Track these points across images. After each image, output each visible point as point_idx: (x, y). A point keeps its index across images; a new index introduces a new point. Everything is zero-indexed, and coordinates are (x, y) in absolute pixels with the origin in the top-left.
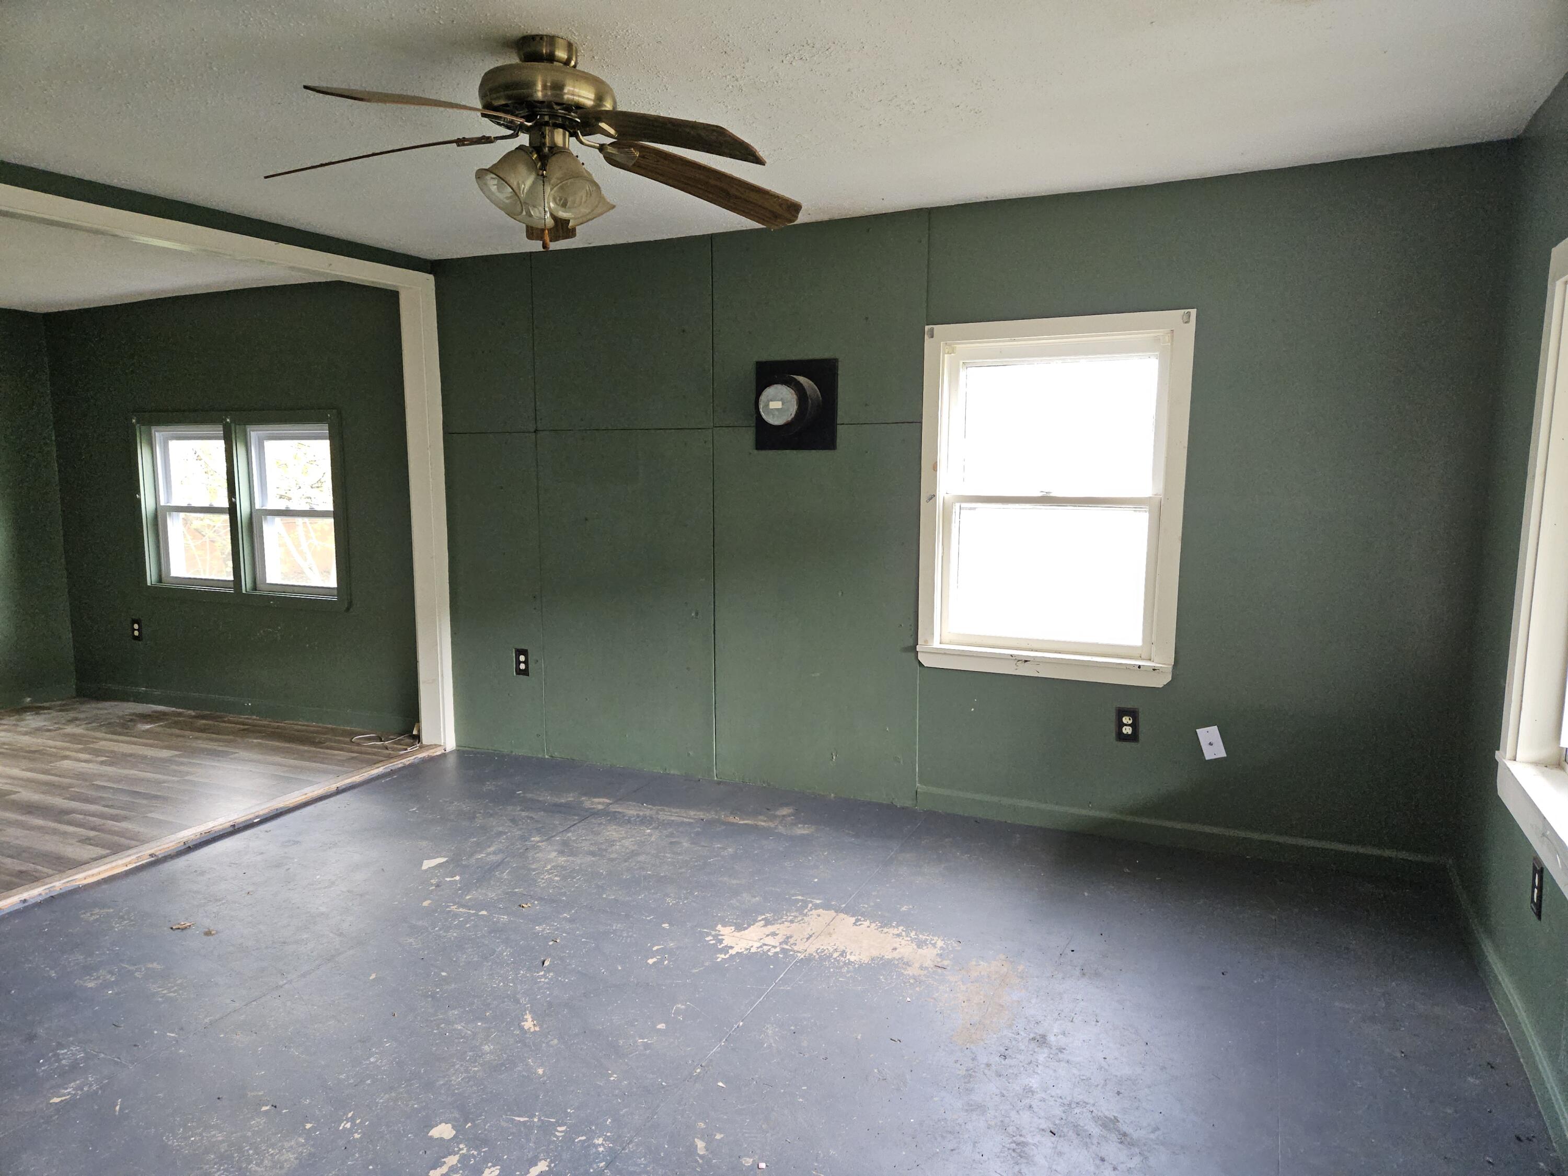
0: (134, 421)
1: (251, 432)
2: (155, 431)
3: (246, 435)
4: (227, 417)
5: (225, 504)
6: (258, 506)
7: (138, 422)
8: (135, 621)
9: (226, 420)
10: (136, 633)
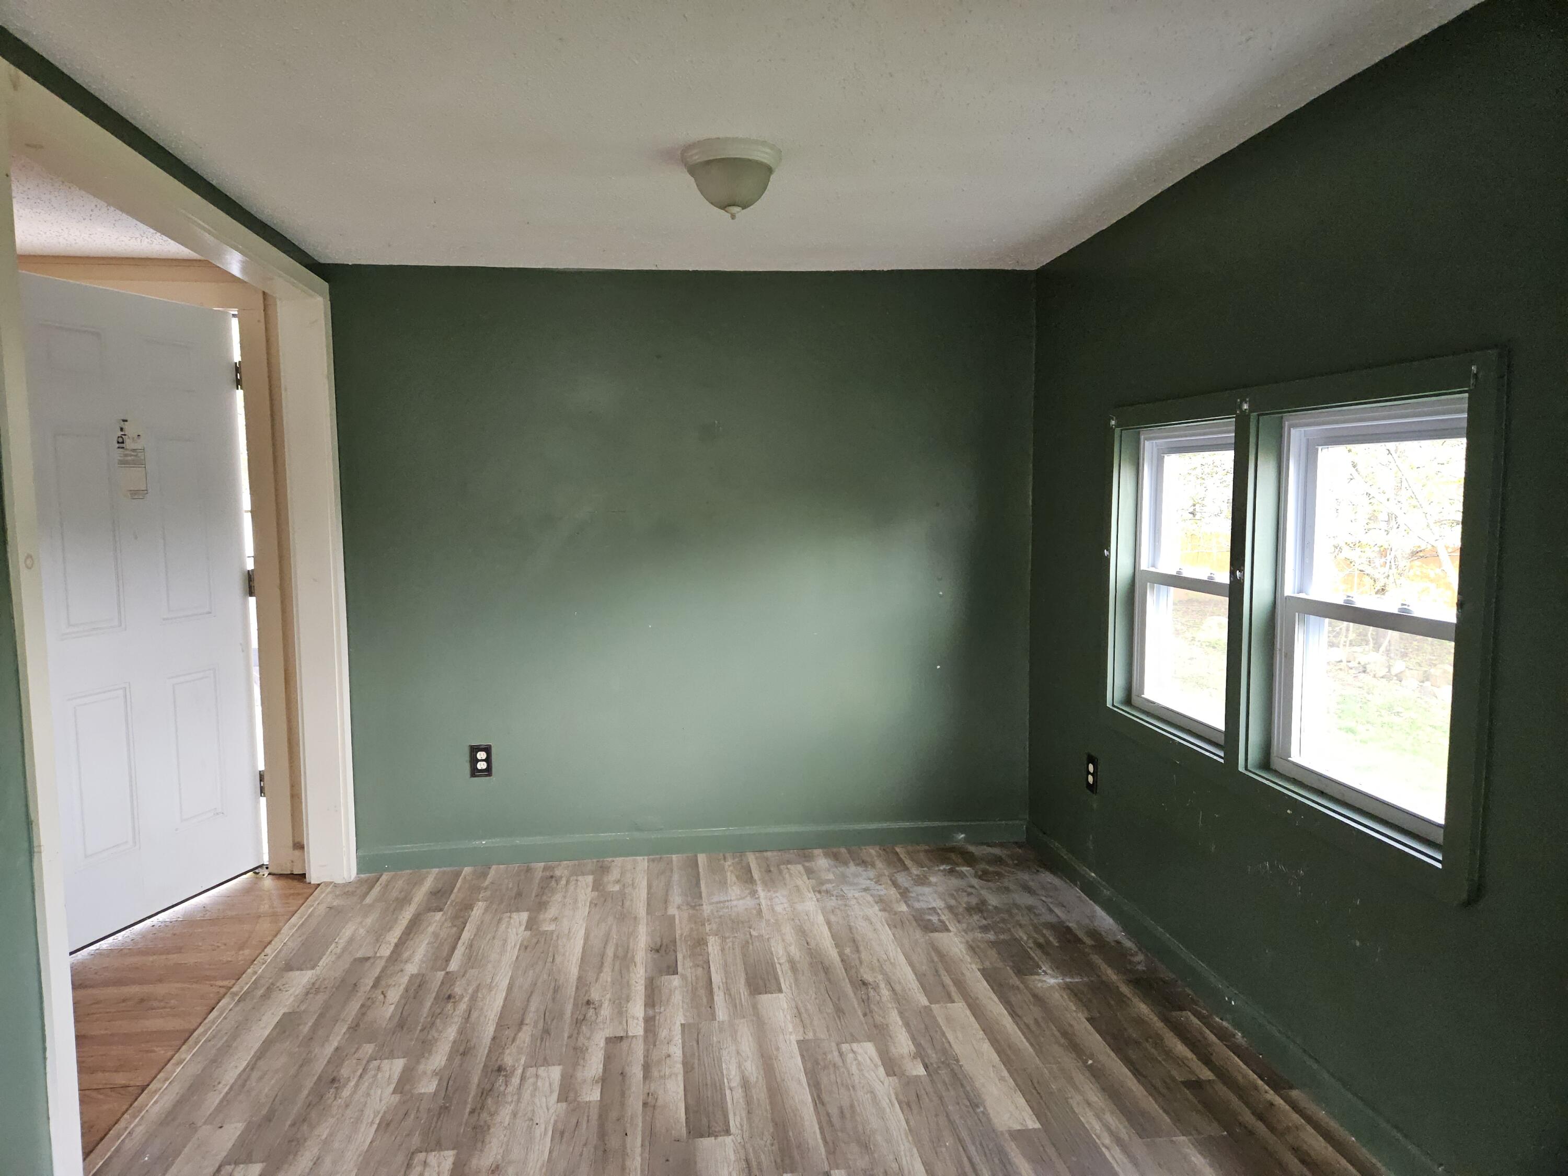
0: (1113, 422)
1: (1293, 431)
2: (1146, 439)
3: (1281, 436)
4: (1243, 400)
5: (1223, 577)
6: (1289, 590)
7: (1117, 426)
8: (1091, 760)
9: (1240, 407)
10: (1091, 779)
